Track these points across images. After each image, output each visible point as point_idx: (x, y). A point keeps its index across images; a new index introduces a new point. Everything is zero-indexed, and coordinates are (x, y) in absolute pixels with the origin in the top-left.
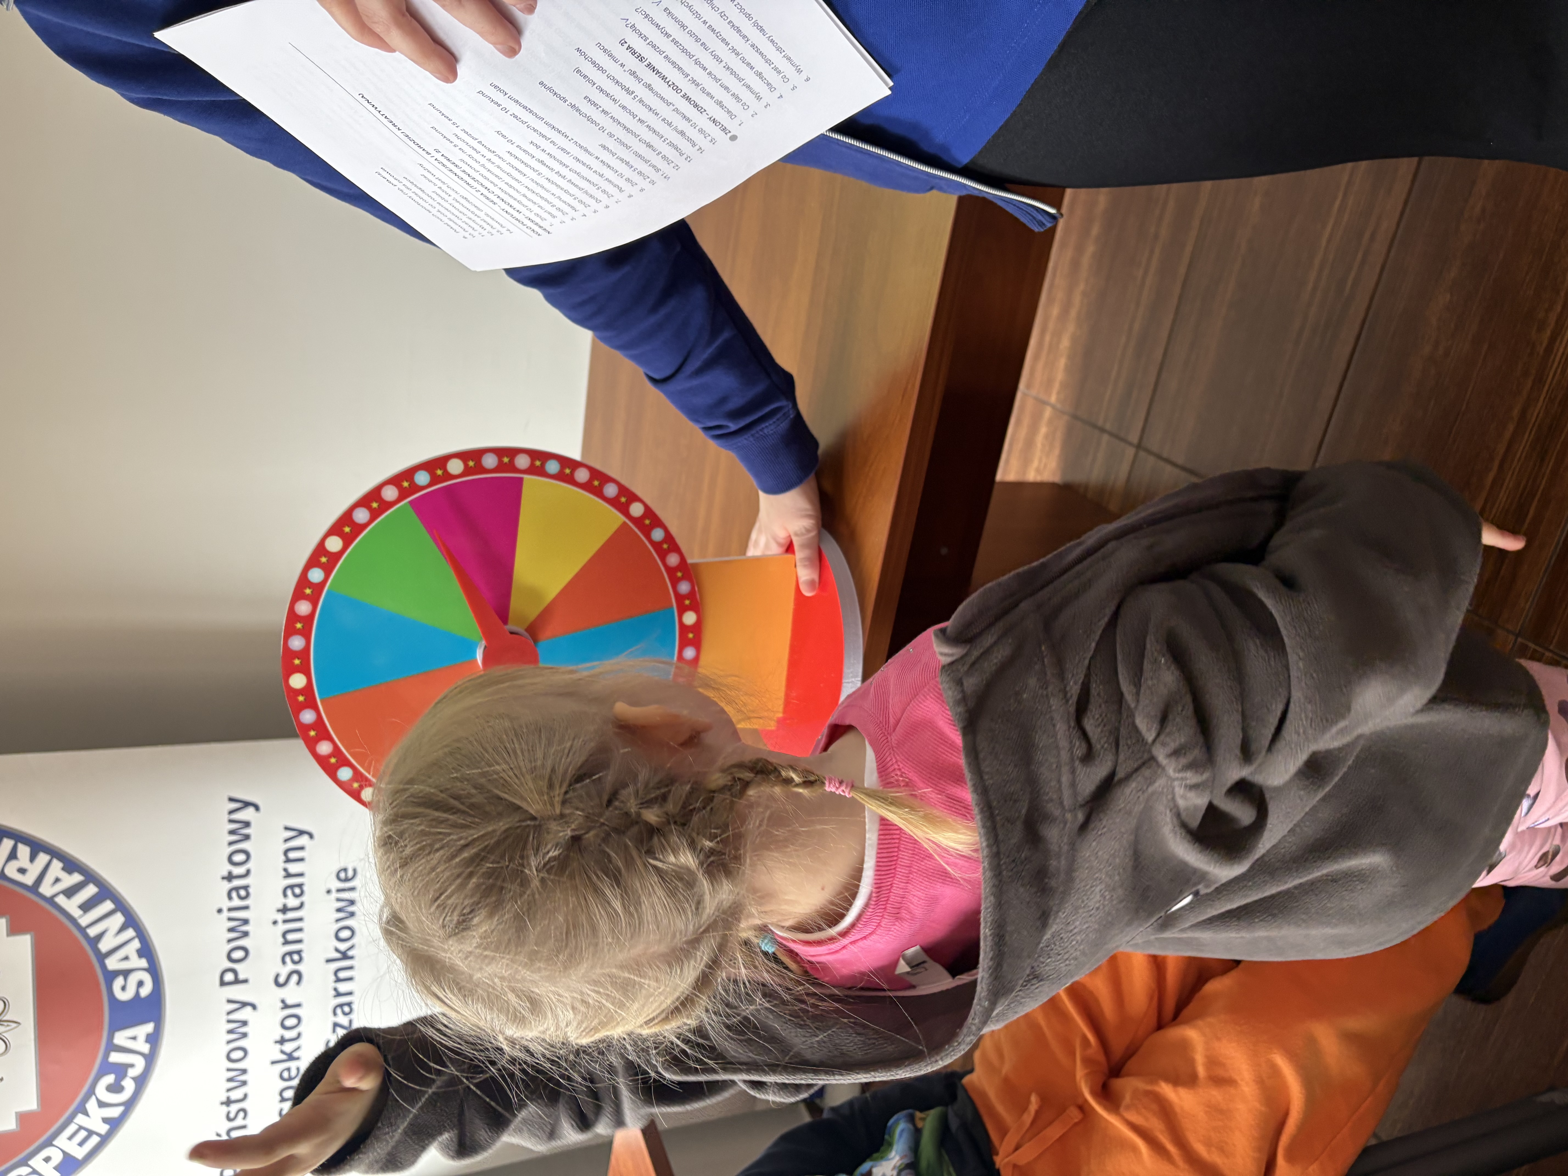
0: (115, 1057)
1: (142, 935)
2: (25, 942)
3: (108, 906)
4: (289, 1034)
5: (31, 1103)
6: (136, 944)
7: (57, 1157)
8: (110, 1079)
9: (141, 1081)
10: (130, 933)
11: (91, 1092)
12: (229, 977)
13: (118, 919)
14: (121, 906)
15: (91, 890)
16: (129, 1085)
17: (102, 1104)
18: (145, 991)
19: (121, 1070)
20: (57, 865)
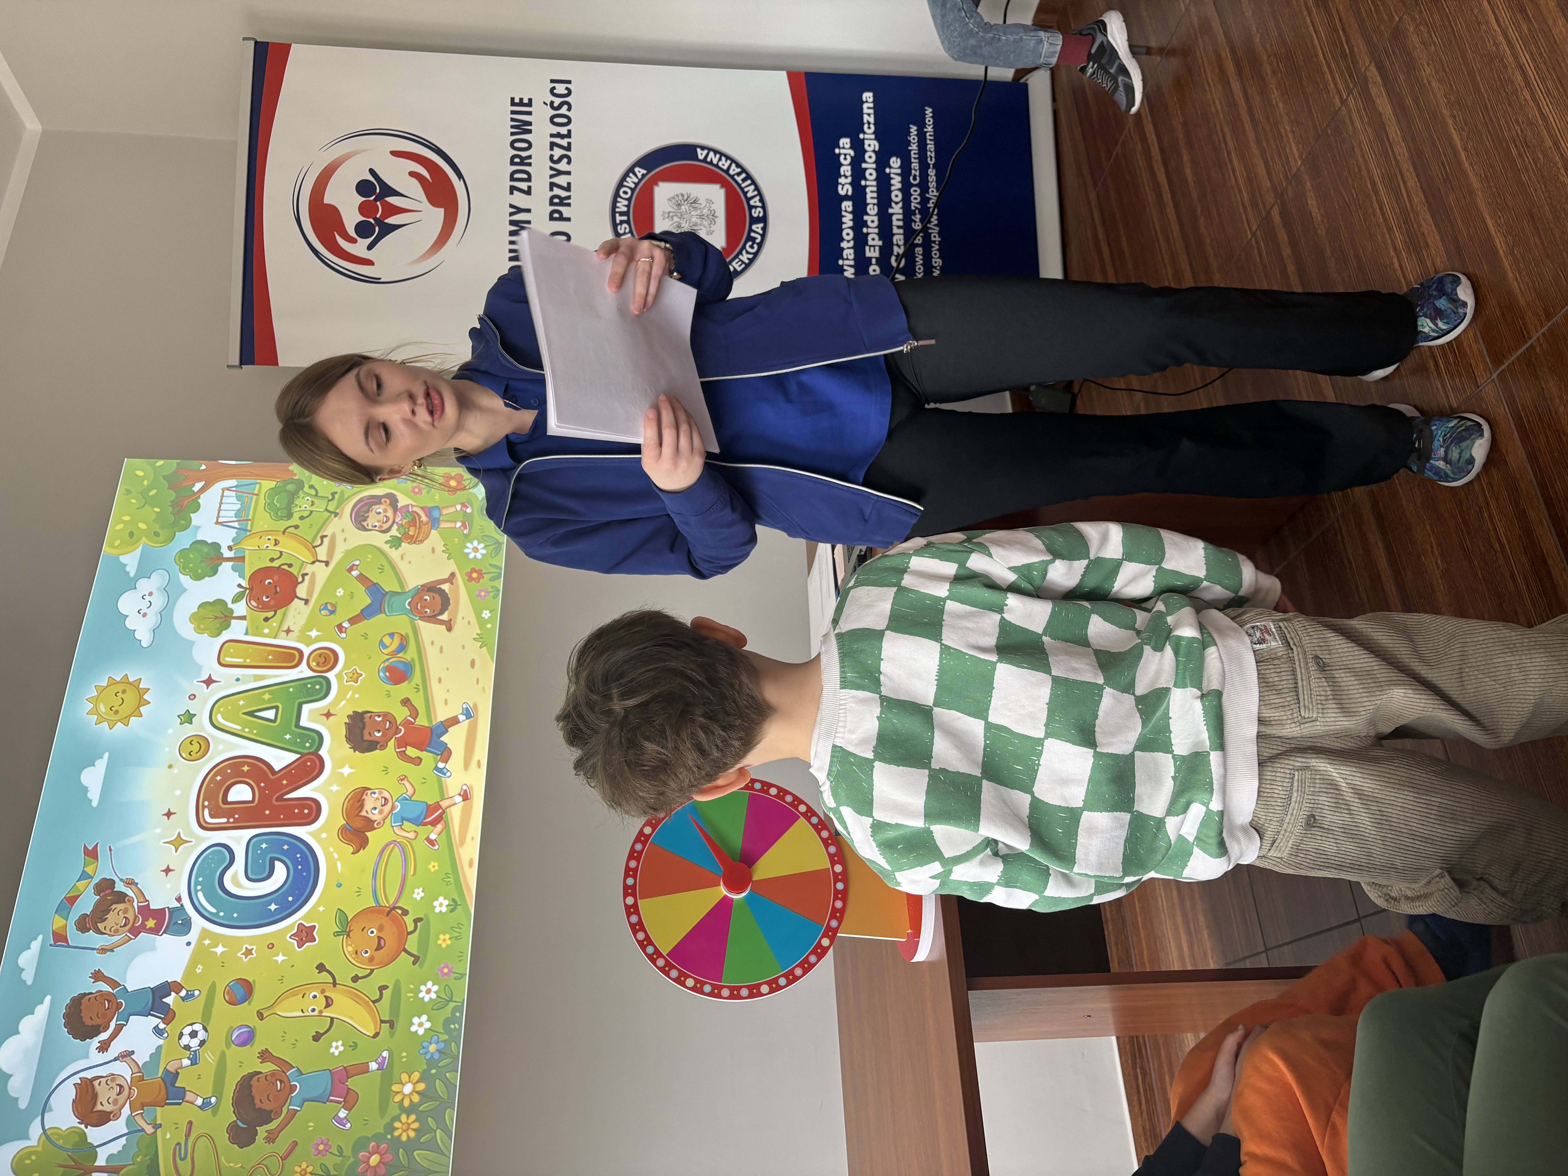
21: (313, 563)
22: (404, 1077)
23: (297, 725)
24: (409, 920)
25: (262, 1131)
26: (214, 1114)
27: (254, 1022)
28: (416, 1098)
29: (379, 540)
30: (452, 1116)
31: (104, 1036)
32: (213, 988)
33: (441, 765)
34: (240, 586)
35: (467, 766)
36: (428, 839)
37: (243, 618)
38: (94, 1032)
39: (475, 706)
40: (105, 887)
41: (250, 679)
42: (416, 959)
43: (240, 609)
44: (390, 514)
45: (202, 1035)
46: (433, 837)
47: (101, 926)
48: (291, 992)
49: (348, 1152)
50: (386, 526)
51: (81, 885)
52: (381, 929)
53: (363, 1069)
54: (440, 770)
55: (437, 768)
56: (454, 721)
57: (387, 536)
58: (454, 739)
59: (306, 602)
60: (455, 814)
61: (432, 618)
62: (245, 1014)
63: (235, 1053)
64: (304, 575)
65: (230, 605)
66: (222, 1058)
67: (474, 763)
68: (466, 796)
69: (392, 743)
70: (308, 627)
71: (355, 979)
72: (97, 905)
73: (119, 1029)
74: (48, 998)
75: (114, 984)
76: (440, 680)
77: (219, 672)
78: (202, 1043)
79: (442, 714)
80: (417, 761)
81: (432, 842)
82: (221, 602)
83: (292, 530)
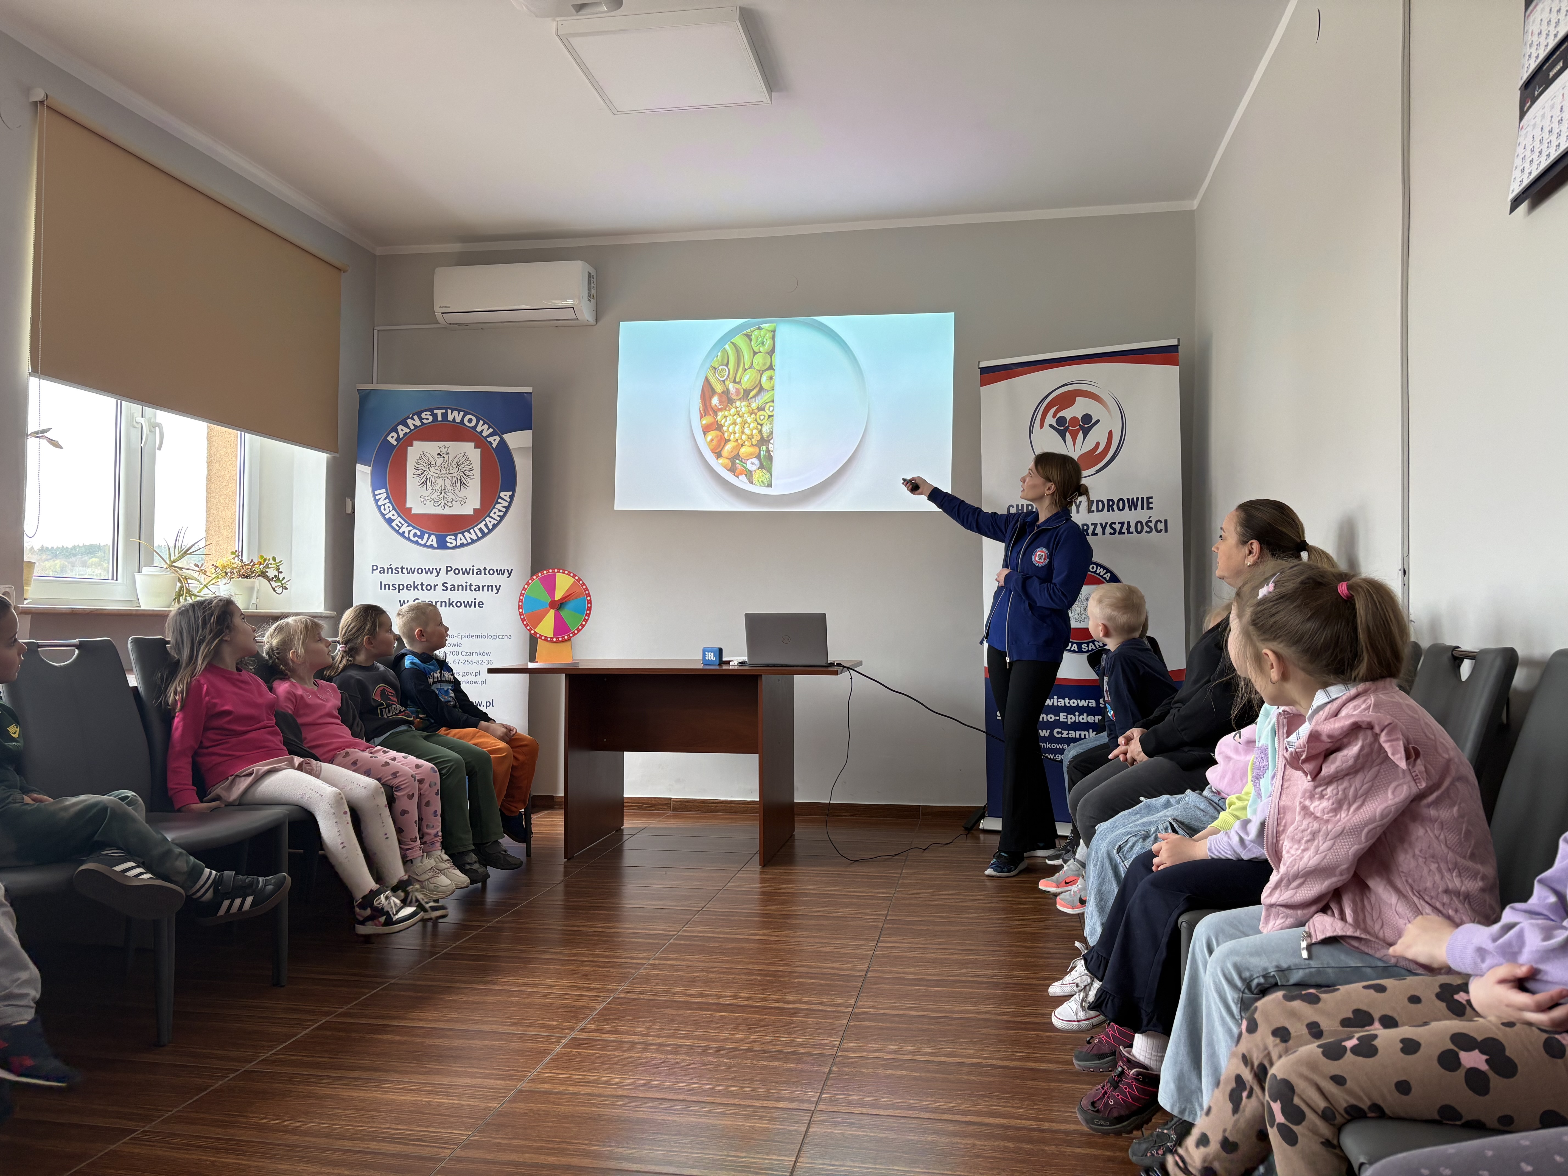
0: (426, 536)
2: (471, 513)
3: (480, 535)
5: (414, 512)
6: (465, 542)
8: (419, 533)
9: (417, 543)
10: (469, 541)
11: (415, 528)
12: (449, 569)
13: (475, 538)
14: (479, 539)
15: (486, 531)
16: (416, 539)
17: (410, 531)
18: (448, 545)
20: (496, 522)
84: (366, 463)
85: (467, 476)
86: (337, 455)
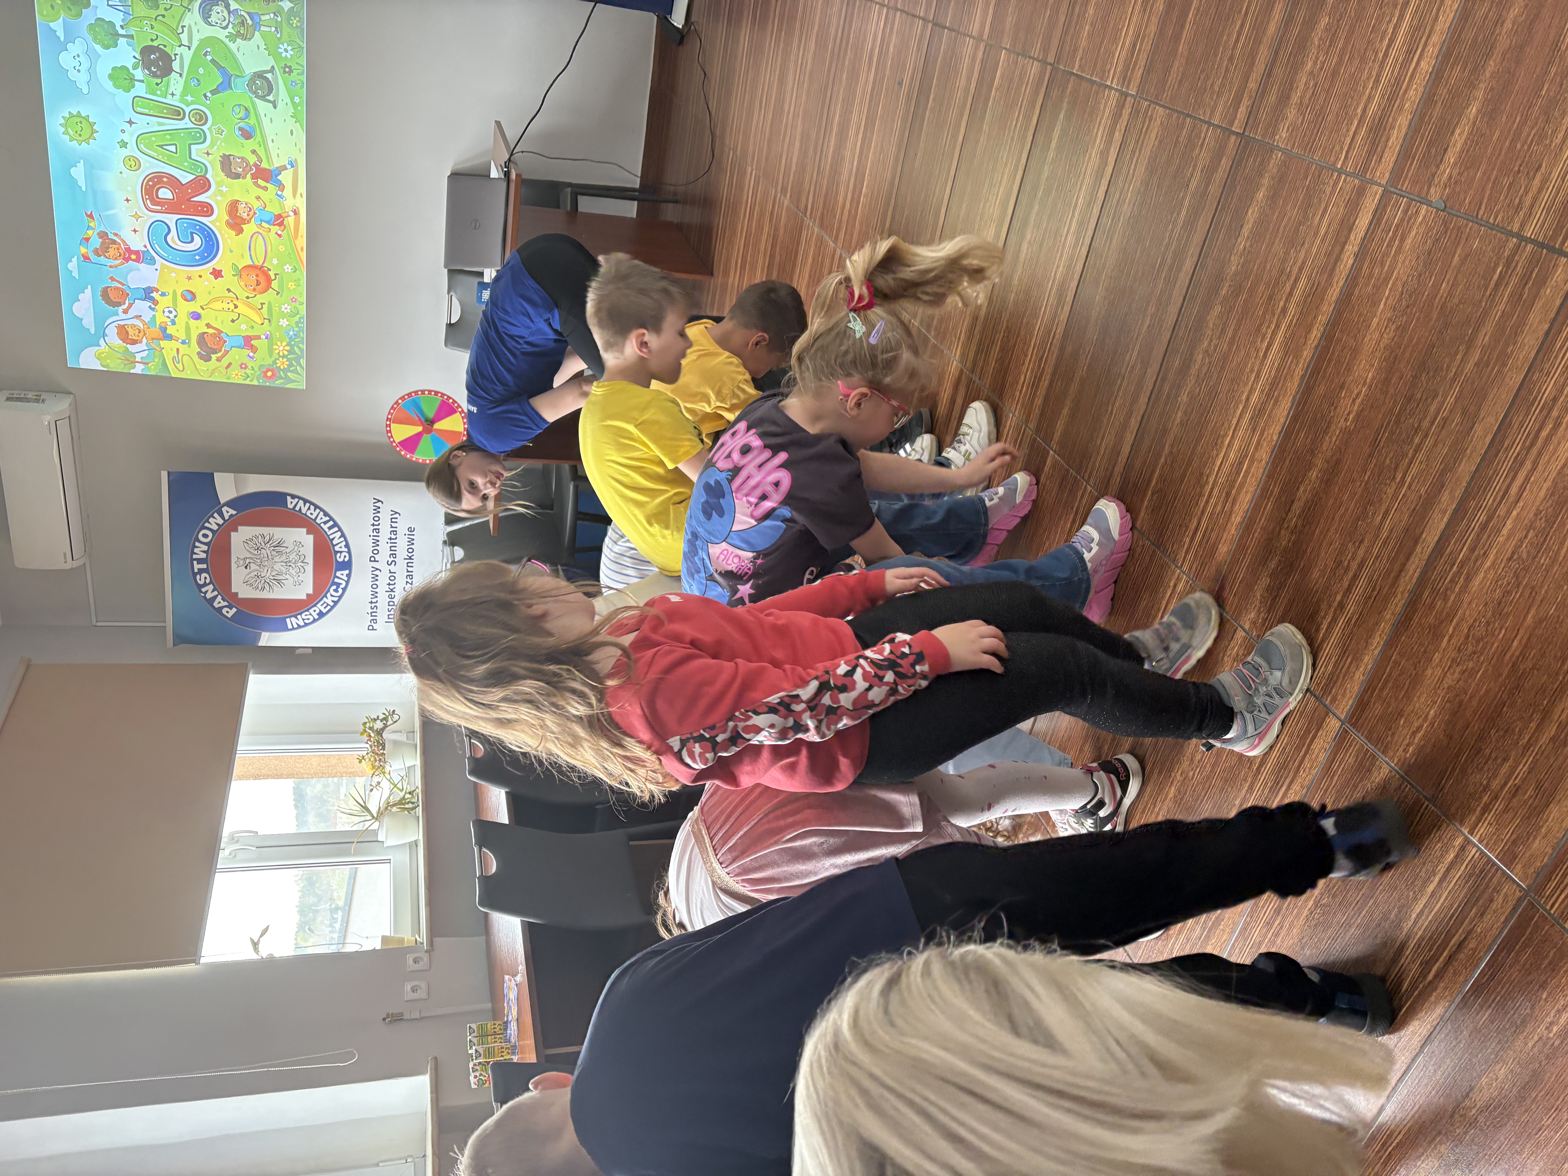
0: (336, 580)
1: (346, 540)
2: (311, 537)
4: (392, 582)
5: (311, 592)
6: (344, 543)
7: (318, 611)
8: (334, 587)
9: (344, 590)
11: (329, 591)
12: (373, 559)
14: (340, 530)
16: (340, 590)
17: (332, 596)
18: (346, 559)
19: (338, 585)
20: (322, 513)
21: (180, 46)
22: (279, 343)
23: (190, 158)
24: (272, 274)
25: (214, 357)
26: (189, 347)
27: (200, 311)
28: (286, 353)
29: (222, 34)
30: (303, 362)
31: (125, 307)
32: (174, 292)
33: (279, 193)
34: (134, 57)
35: (294, 195)
36: (276, 233)
37: (142, 81)
38: (119, 304)
39: (296, 160)
40: (103, 235)
41: (155, 124)
42: (278, 293)
43: (139, 74)
44: (226, 14)
45: (174, 313)
46: (279, 232)
47: (107, 255)
48: (216, 299)
49: (256, 369)
50: (225, 24)
51: (90, 232)
52: (257, 276)
53: (258, 338)
54: (279, 196)
55: (277, 194)
56: (284, 168)
57: (226, 32)
58: (286, 177)
59: (181, 75)
60: (290, 221)
61: (263, 98)
62: (194, 307)
63: (192, 322)
64: (176, 55)
65: (132, 71)
66: (187, 323)
67: (298, 195)
68: (295, 212)
69: (249, 176)
70: (184, 93)
71: (248, 298)
72: (102, 244)
73: (131, 305)
74: (89, 287)
75: (123, 284)
76: (273, 141)
77: (136, 118)
78: (175, 316)
79: (277, 164)
80: (265, 189)
81: (280, 236)
82: (124, 68)
83: (160, 18)
84: (258, 637)
85: (270, 540)
86: (250, 665)
